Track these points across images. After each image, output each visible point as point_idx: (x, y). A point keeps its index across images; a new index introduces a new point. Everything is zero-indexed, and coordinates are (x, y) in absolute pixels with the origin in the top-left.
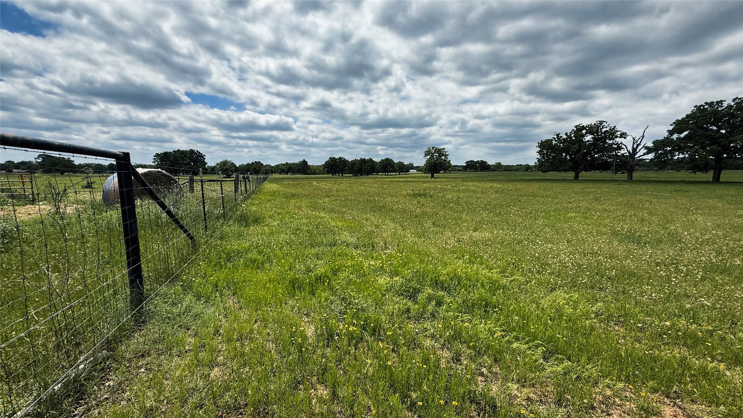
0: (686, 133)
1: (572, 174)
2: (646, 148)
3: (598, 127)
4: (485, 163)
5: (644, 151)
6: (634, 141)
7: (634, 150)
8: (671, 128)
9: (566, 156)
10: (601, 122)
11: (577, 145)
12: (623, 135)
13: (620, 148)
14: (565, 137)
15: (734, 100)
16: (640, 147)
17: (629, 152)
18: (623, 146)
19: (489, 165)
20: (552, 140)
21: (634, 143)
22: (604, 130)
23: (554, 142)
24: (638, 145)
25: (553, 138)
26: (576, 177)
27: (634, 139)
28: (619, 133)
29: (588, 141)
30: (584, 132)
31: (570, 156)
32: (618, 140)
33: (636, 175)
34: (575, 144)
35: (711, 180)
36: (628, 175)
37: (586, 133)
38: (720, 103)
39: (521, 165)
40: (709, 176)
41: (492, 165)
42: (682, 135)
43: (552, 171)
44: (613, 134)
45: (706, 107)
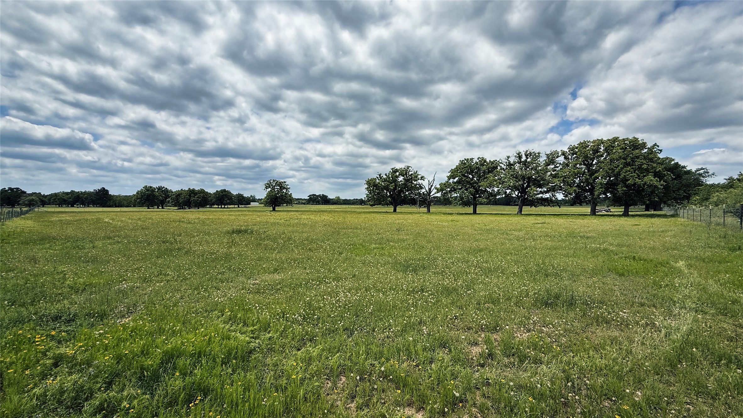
0: (457, 179)
1: (391, 209)
2: (436, 188)
3: (406, 171)
4: (326, 197)
5: (435, 191)
6: (429, 183)
7: (430, 189)
8: (449, 174)
9: (387, 193)
10: (408, 167)
11: (393, 184)
12: (422, 178)
14: (385, 177)
15: (478, 158)
16: (433, 188)
17: (427, 191)
18: (423, 187)
19: (329, 199)
20: (376, 179)
21: (429, 185)
22: (410, 173)
23: (378, 181)
24: (432, 186)
25: (378, 178)
26: (395, 210)
27: (429, 181)
28: (419, 176)
29: (401, 181)
30: (398, 173)
31: (390, 193)
32: (420, 182)
33: (432, 209)
34: (392, 183)
35: (472, 212)
36: (427, 209)
37: (399, 175)
38: (472, 159)
40: (470, 210)
41: (332, 199)
42: (455, 180)
43: (378, 205)
44: (416, 177)
45: (465, 162)
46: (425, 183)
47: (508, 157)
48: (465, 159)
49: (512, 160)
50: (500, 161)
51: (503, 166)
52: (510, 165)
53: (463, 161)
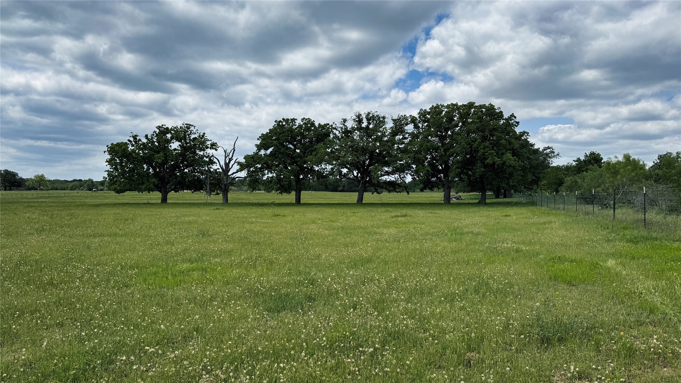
0: (271, 150)
1: (156, 196)
2: (239, 163)
3: (185, 132)
4: (14, 175)
5: (236, 167)
6: (226, 155)
7: (227, 165)
8: (258, 142)
9: (148, 169)
10: (189, 126)
11: (161, 154)
12: (214, 146)
13: (212, 162)
14: (144, 140)
15: (303, 119)
16: (232, 162)
17: (222, 168)
18: (215, 160)
19: (21, 179)
20: (126, 144)
21: (226, 157)
22: (193, 136)
23: (130, 148)
24: (230, 160)
25: (129, 141)
26: (164, 200)
27: (225, 152)
28: (209, 143)
29: (175, 150)
30: (169, 136)
31: (154, 170)
32: (210, 151)
33: (231, 196)
34: (158, 152)
35: (294, 202)
36: (224, 196)
37: (172, 138)
38: (293, 120)
39: (80, 180)
40: (291, 197)
41: (28, 180)
42: (268, 152)
43: (130, 190)
44: (203, 143)
45: (284, 123)
46: (219, 155)
47: (345, 121)
48: (283, 119)
49: (350, 124)
50: (334, 126)
51: (337, 133)
52: (347, 133)
53: (280, 121)
